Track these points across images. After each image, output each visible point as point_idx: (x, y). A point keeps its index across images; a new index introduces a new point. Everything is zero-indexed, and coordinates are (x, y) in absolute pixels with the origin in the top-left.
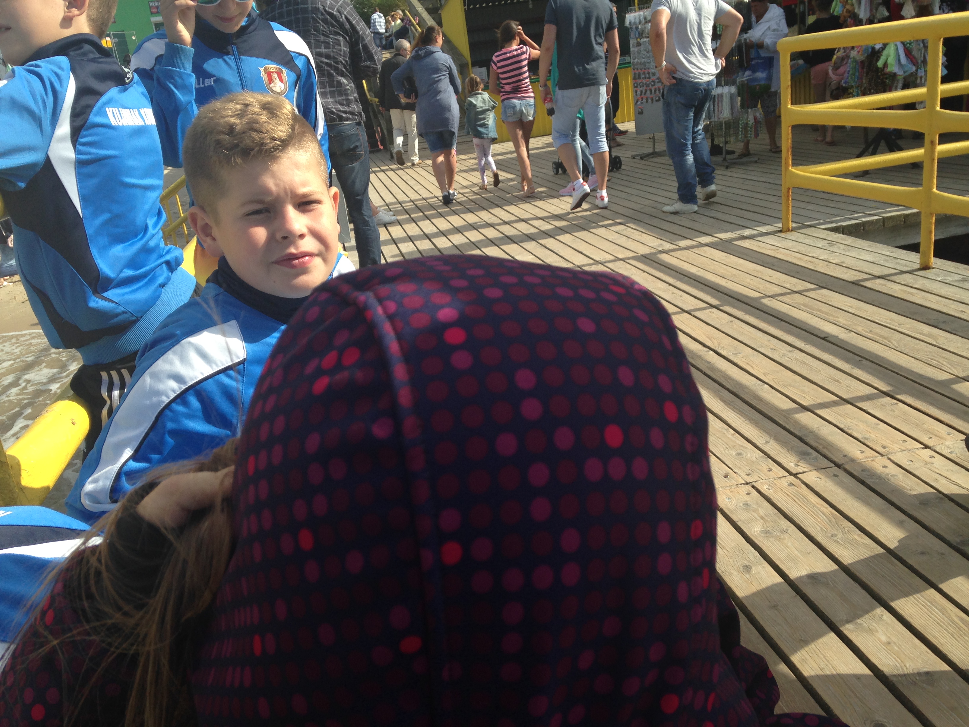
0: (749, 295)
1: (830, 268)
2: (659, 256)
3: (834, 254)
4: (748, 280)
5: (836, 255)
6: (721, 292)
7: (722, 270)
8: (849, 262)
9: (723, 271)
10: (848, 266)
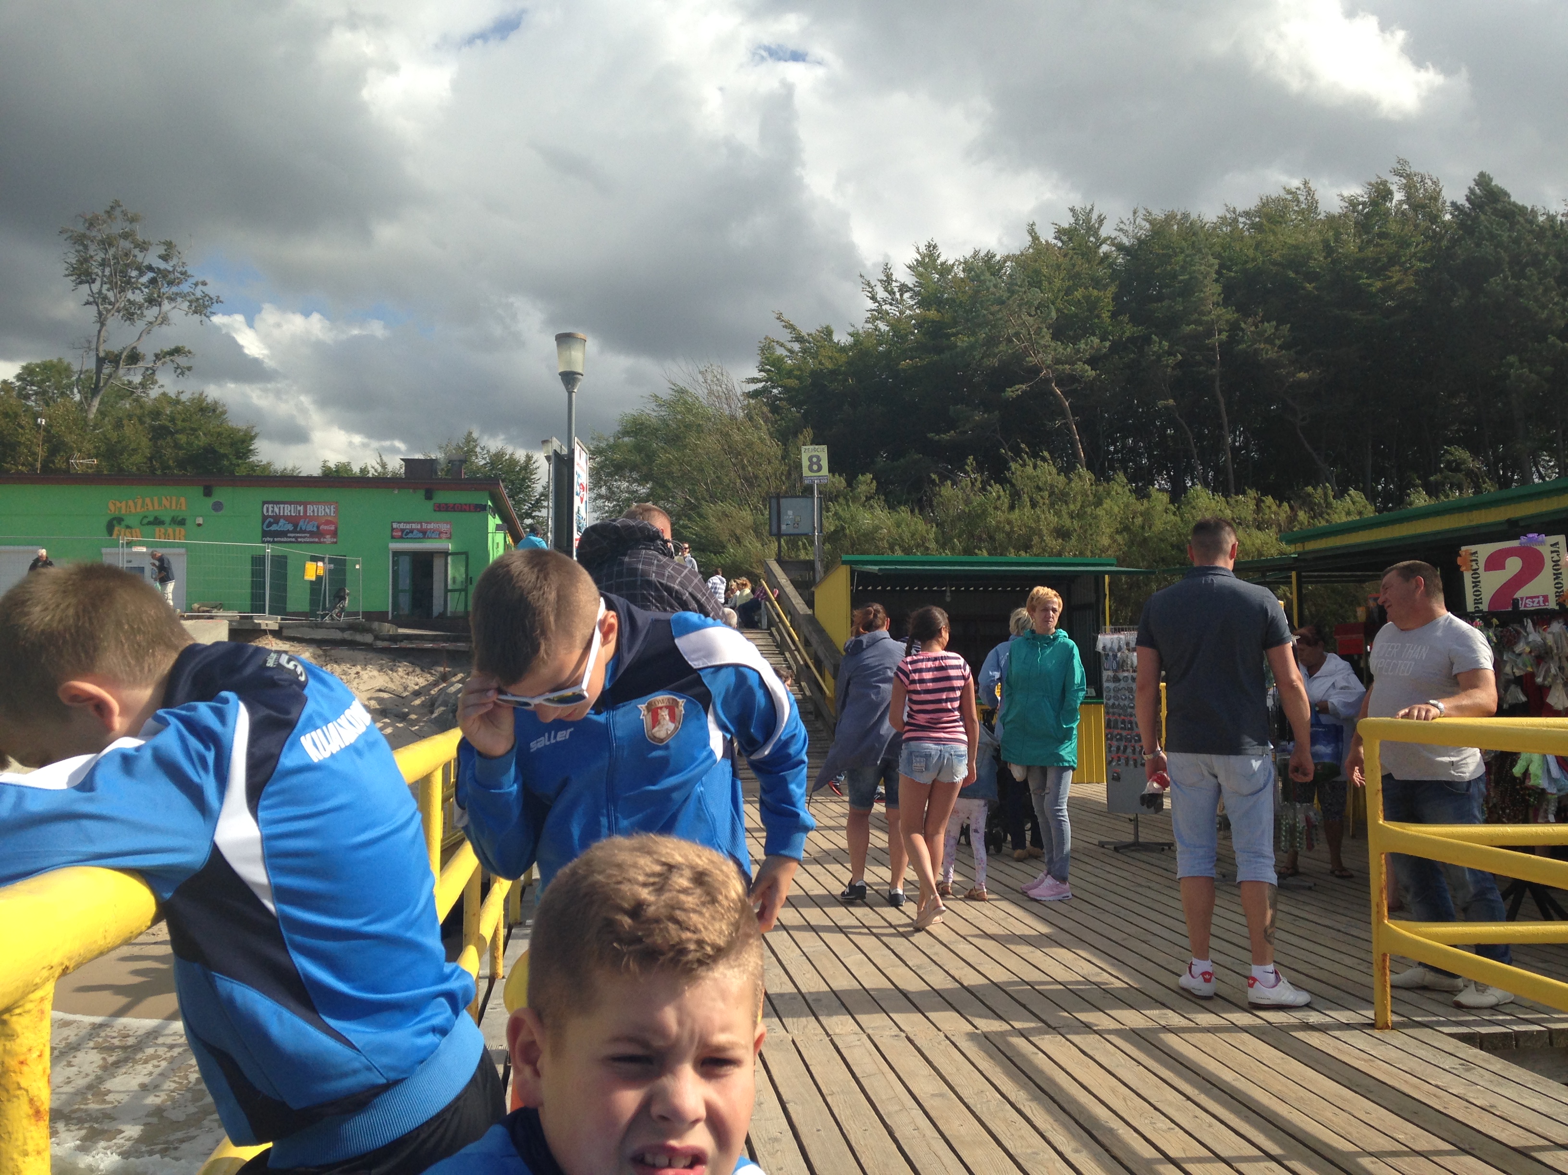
0: (1335, 1145)
1: (1471, 1114)
2: (1162, 1036)
3: (1474, 1087)
4: (1329, 1113)
5: (1479, 1090)
6: (1284, 1131)
7: (1279, 1084)
8: (1504, 1107)
9: (1279, 1088)
10: (1504, 1115)
